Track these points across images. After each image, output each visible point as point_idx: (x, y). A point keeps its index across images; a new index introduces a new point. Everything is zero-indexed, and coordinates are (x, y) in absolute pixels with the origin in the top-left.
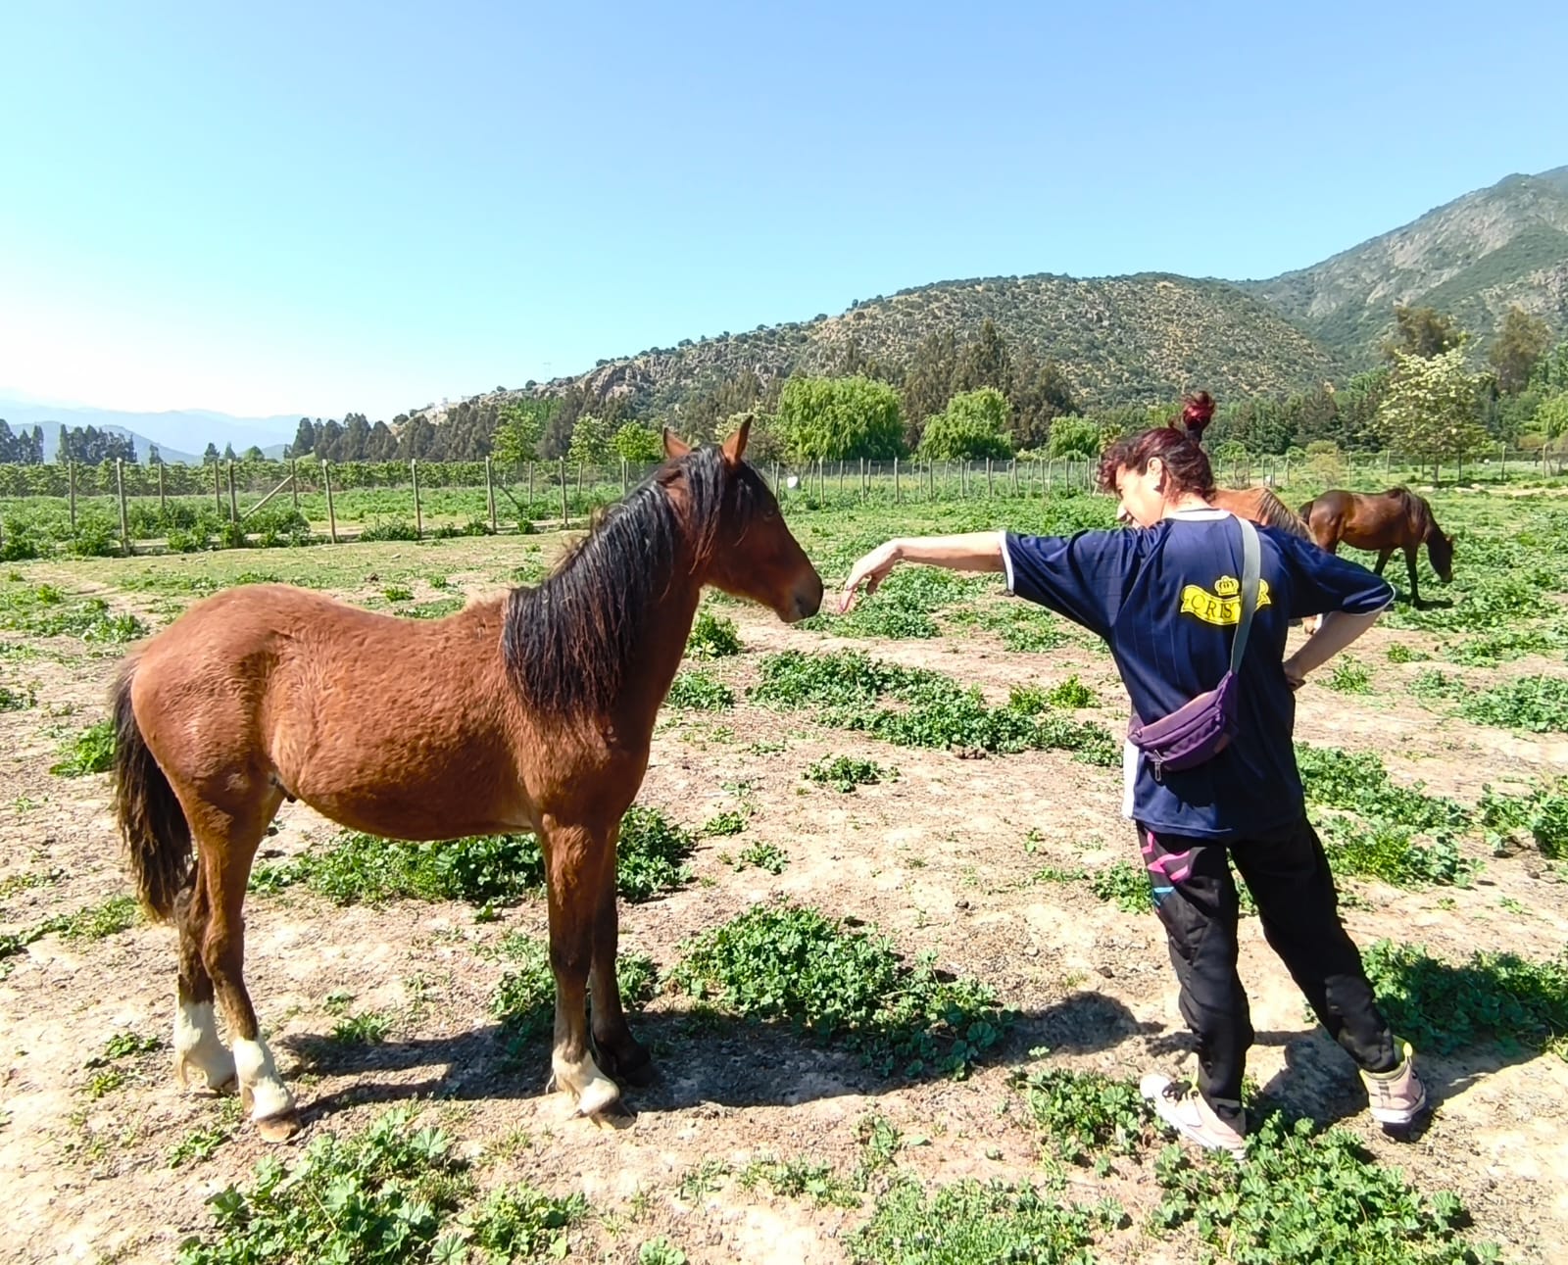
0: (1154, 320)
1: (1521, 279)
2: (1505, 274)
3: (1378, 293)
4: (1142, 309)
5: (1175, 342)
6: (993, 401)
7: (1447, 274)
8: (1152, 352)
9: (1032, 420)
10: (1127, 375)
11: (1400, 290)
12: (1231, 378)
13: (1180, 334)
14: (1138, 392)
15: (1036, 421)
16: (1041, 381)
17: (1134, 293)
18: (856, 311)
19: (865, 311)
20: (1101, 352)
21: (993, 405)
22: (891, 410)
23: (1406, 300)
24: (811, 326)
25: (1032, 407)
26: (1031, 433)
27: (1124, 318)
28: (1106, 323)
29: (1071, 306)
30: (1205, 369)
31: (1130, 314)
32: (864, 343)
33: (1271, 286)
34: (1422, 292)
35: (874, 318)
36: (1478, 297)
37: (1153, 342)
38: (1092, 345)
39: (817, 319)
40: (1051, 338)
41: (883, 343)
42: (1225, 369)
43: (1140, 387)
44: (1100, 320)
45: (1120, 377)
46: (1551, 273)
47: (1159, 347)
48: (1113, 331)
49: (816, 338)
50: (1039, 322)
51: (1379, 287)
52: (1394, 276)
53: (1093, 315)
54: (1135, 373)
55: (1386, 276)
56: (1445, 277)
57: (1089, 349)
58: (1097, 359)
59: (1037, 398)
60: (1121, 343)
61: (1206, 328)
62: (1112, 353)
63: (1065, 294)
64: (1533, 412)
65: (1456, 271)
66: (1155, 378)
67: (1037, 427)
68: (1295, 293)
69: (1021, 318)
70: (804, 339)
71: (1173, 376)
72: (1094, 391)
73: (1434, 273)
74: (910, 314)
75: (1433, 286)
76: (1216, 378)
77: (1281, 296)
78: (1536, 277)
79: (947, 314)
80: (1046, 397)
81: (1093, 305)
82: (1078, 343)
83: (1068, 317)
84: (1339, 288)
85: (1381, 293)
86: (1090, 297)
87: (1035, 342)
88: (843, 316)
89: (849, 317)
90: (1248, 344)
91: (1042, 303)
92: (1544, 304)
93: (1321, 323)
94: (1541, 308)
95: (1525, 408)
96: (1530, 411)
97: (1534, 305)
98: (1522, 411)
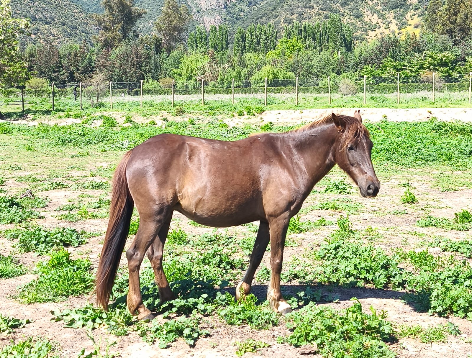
64: (179, 63)
92: (217, 4)
93: (96, 4)
94: (215, 6)
95: (174, 61)
96: (177, 63)
97: (212, 4)
98: (172, 62)
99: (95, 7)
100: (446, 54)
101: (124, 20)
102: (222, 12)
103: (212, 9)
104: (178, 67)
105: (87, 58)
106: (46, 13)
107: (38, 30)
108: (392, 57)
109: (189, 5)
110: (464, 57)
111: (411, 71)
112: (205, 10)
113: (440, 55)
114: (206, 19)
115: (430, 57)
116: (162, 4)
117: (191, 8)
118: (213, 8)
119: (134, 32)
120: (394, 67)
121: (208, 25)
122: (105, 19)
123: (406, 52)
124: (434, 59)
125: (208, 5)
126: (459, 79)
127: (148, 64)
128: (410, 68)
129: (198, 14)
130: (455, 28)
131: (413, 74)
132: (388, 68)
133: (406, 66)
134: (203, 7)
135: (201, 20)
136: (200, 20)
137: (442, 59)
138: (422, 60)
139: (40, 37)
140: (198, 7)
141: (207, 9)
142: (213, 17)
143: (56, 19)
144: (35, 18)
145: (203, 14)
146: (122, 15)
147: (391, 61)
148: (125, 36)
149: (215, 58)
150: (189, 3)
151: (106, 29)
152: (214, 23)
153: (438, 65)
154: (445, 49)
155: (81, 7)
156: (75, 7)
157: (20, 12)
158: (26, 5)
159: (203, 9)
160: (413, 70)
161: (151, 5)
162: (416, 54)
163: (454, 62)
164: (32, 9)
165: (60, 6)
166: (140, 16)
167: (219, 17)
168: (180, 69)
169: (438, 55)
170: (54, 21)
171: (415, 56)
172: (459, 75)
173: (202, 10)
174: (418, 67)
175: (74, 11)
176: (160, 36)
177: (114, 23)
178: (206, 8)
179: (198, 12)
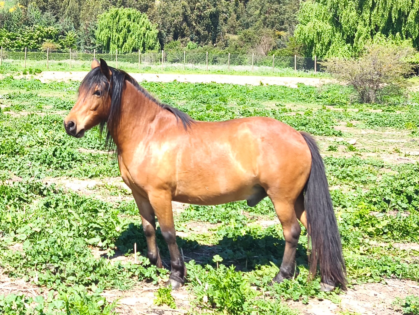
100: (51, 28)
108: (7, 28)
110: (63, 32)
111: (23, 41)
113: (46, 29)
115: (38, 30)
120: (9, 37)
123: (17, 25)
124: (42, 32)
126: (62, 50)
128: (23, 39)
130: (47, 6)
131: (25, 44)
132: (4, 38)
133: (19, 37)
137: (47, 33)
138: (32, 32)
147: (5, 31)
153: (45, 37)
154: (49, 24)
160: (25, 40)
162: (27, 27)
163: (57, 35)
169: (45, 28)
171: (26, 29)
172: (61, 46)
174: (28, 37)
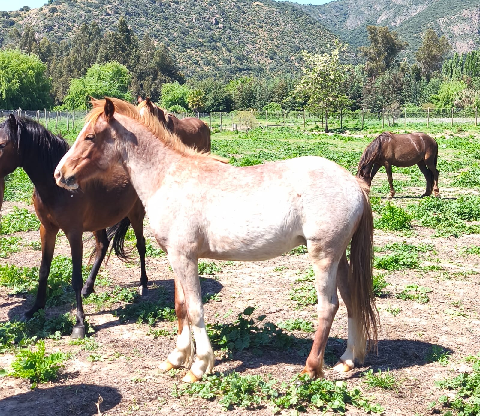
0: (251, 26)
1: (458, 14)
2: (450, 11)
3: (383, 17)
4: (244, 18)
5: (264, 40)
6: (119, 71)
7: (421, 8)
8: (250, 46)
9: (152, 85)
10: (233, 59)
11: (395, 16)
12: (297, 64)
13: (266, 35)
14: (240, 70)
15: (154, 86)
16: (157, 58)
17: (239, 7)
18: (51, 6)
19: (58, 7)
20: (218, 44)
21: (118, 74)
22: (39, 75)
23: (398, 22)
24: (17, 15)
25: (152, 76)
26: (151, 92)
27: (233, 23)
28: (221, 26)
29: (199, 13)
30: (281, 58)
31: (236, 21)
32: (56, 28)
33: (322, 9)
34: (407, 18)
35: (65, 12)
36: (436, 23)
37: (251, 40)
38: (212, 39)
39: (22, 10)
40: (185, 33)
41: (70, 29)
42: (293, 58)
43: (241, 67)
44: (217, 23)
45: (229, 61)
46: (474, 11)
47: (254, 43)
48: (225, 31)
49: (21, 22)
50: (178, 22)
51: (384, 13)
52: (392, 7)
53: (213, 19)
54: (239, 58)
55: (387, 8)
56: (419, 10)
57: (210, 42)
58: (215, 48)
59: (156, 71)
60: (230, 39)
61: (282, 33)
62: (225, 45)
63: (194, 5)
64: (438, 89)
65: (425, 7)
66: (251, 62)
67: (155, 90)
68: (337, 14)
69: (166, 19)
70: (12, 23)
71: (262, 62)
72: (213, 68)
73: (413, 7)
74: (89, 11)
75: (413, 15)
76: (287, 64)
77: (329, 15)
78: (467, 13)
79: (116, 13)
80: (162, 70)
81: (213, 13)
82: (204, 37)
83: (197, 20)
84: (362, 13)
85: (385, 17)
86: (211, 8)
87: (175, 35)
88: (41, 9)
89: (46, 11)
90: (307, 43)
91: (180, 10)
92: (470, 29)
93: (351, 33)
94: (469, 31)
95: (434, 87)
96: (436, 89)
97: (465, 29)
98: (432, 89)
99: (351, 36)
101: (387, 52)
102: (476, 37)
103: (465, 34)
104: (436, 93)
105: (355, 85)
106: (308, 43)
107: (301, 58)
109: (442, 31)
112: (457, 35)
114: (459, 44)
116: (415, 31)
117: (443, 33)
118: (467, 33)
119: (397, 61)
121: (460, 50)
122: (371, 51)
125: (461, 30)
127: (409, 90)
129: (451, 39)
134: (456, 32)
135: (454, 45)
136: (452, 45)
139: (302, 65)
140: (451, 32)
141: (461, 34)
142: (466, 42)
143: (317, 49)
144: (299, 48)
145: (455, 40)
146: (386, 47)
148: (388, 66)
149: (472, 85)
150: (441, 29)
151: (371, 59)
152: (467, 47)
155: (339, 37)
156: (334, 36)
157: (286, 43)
158: (291, 36)
159: (456, 34)
161: (404, 32)
164: (297, 40)
165: (321, 37)
166: (402, 47)
167: (472, 42)
168: (439, 94)
170: (316, 50)
173: (454, 36)
175: (333, 41)
176: (419, 65)
177: (378, 54)
178: (459, 33)
179: (451, 37)
